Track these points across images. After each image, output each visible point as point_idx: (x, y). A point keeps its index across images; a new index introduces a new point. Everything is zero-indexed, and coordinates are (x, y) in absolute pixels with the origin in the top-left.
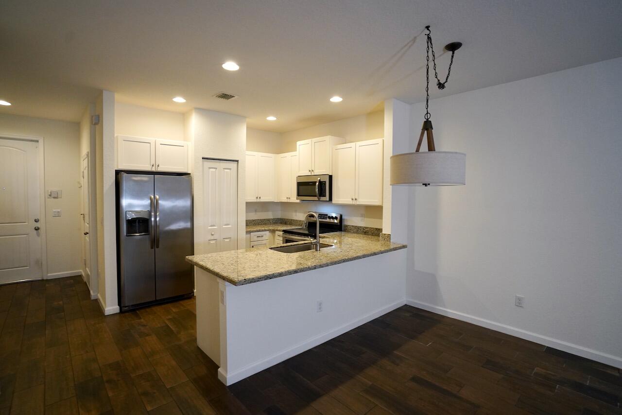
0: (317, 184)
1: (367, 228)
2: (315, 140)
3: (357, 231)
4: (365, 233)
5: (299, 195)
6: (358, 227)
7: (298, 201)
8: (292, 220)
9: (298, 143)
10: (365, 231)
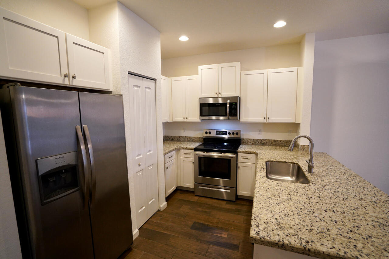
0: (228, 105)
1: (265, 140)
2: (221, 65)
3: (255, 143)
4: (263, 144)
5: (202, 115)
6: (256, 140)
7: (199, 121)
8: (180, 137)
9: (200, 67)
10: (263, 142)
